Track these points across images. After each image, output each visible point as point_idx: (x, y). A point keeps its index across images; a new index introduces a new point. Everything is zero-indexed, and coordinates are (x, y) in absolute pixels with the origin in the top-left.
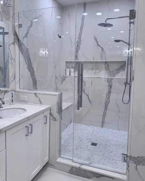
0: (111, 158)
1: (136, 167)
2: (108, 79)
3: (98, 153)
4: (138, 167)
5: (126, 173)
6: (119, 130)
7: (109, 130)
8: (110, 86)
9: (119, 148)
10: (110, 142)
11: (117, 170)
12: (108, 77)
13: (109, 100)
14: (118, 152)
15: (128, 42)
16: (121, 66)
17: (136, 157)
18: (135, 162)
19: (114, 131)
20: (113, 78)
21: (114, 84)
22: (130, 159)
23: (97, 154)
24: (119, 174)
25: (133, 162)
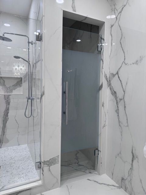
0: (20, 173)
1: (49, 169)
2: (5, 95)
3: (4, 175)
4: (51, 167)
5: (40, 179)
6: (19, 145)
7: (9, 148)
8: (8, 103)
9: (24, 161)
10: (14, 159)
11: (31, 180)
12: (5, 93)
13: (7, 118)
14: (25, 165)
15: (28, 60)
16: (18, 82)
17: (48, 160)
18: (48, 165)
19: (15, 147)
20: (10, 94)
21: (12, 101)
22: (44, 164)
23: (5, 177)
24: (34, 183)
25: (47, 165)
